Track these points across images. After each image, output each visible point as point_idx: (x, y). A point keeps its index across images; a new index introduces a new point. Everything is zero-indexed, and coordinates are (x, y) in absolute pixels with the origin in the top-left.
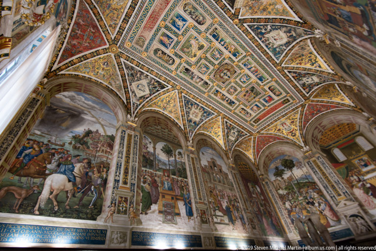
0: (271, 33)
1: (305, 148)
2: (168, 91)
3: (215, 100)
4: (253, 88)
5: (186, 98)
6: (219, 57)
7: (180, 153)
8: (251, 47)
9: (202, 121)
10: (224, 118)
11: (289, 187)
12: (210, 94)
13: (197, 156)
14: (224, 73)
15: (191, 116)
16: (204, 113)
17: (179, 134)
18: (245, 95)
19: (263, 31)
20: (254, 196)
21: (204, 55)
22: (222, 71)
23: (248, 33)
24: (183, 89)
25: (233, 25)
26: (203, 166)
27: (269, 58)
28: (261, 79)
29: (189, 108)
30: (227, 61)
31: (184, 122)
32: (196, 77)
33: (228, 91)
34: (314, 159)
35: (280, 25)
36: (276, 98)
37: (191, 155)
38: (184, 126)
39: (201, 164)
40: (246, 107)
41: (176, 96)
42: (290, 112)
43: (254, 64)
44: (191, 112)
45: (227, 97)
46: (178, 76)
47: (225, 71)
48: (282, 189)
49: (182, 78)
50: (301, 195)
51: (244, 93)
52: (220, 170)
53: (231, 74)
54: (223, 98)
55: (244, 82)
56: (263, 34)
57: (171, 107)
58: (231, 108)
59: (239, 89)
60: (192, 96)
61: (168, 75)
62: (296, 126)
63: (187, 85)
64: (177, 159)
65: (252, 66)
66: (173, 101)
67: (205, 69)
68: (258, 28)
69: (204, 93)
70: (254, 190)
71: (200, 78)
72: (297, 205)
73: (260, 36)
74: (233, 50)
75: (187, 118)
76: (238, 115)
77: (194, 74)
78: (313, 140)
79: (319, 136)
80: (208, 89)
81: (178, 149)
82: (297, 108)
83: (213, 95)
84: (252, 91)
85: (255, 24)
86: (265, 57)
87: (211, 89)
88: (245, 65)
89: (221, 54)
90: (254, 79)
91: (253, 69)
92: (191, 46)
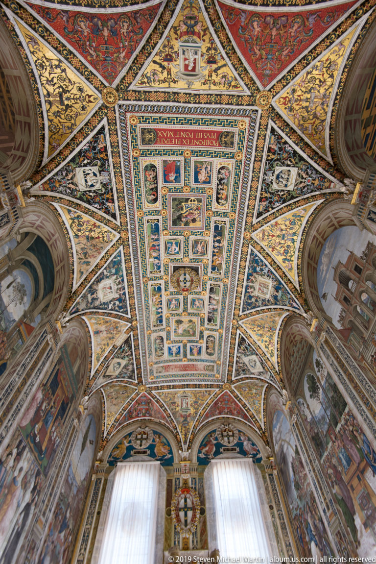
4: (175, 223)
12: (222, 276)
14: (185, 283)
18: (194, 220)
28: (156, 230)
32: (211, 307)
33: (204, 253)
45: (214, 247)
47: (182, 284)
65: (152, 260)
71: (210, 302)
74: (157, 296)
77: (210, 311)
80: (218, 283)
84: (179, 218)
87: (216, 280)
88: (159, 268)
89: (169, 302)
90: (163, 238)
91: (155, 255)
92: (185, 330)
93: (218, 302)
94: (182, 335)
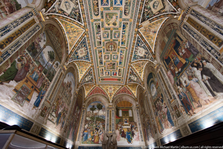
0: (141, 48)
1: (111, 103)
2: (80, 26)
3: (96, 55)
4: (115, 64)
5: (85, 40)
6: (117, 37)
7: (57, 64)
8: (130, 46)
9: (81, 59)
10: (92, 67)
11: (92, 118)
12: (97, 49)
13: (65, 74)
14: (112, 47)
15: (79, 51)
16: (86, 56)
17: (65, 54)
18: (109, 64)
19: (140, 45)
20: (75, 114)
21: (112, 29)
22: (111, 44)
23: (135, 40)
24: (88, 34)
25: (134, 30)
26: (64, 82)
27: (131, 57)
28: (120, 63)
29: (82, 46)
30: (117, 42)
31: (73, 51)
32: (99, 35)
33: (105, 56)
34: (111, 110)
35: (146, 48)
36: (117, 75)
37: (62, 71)
38: (71, 52)
39: (63, 80)
40: (105, 70)
41: (81, 33)
42: (117, 85)
43: (124, 54)
44: (81, 49)
45: (102, 58)
46: (92, 25)
47: (113, 46)
48: (89, 117)
49: (93, 27)
50: (95, 124)
51: (109, 63)
52: (70, 91)
53: (113, 50)
54: (101, 57)
55: (114, 58)
56: (138, 45)
57: (73, 35)
58: (99, 64)
59: (109, 60)
60: (89, 42)
61: (88, 18)
62: (114, 93)
63: (92, 34)
64: (53, 66)
65: (123, 55)
66: (77, 34)
67: (106, 36)
68: (139, 41)
69: (95, 46)
70: (77, 111)
71: (100, 37)
72: (91, 128)
73: (137, 45)
74: (124, 40)
75: (76, 50)
76: (98, 71)
77: (100, 32)
78: (115, 102)
79: (119, 102)
80: (99, 46)
81: (58, 61)
82: (120, 85)
83: (97, 51)
84: (113, 65)
85: (141, 38)
86: (130, 55)
87: (100, 48)
88: (121, 51)
89: (118, 37)
90: (118, 60)
91: (122, 56)
92: (112, 18)
93: (97, 38)
94: (113, 14)
